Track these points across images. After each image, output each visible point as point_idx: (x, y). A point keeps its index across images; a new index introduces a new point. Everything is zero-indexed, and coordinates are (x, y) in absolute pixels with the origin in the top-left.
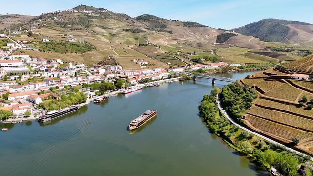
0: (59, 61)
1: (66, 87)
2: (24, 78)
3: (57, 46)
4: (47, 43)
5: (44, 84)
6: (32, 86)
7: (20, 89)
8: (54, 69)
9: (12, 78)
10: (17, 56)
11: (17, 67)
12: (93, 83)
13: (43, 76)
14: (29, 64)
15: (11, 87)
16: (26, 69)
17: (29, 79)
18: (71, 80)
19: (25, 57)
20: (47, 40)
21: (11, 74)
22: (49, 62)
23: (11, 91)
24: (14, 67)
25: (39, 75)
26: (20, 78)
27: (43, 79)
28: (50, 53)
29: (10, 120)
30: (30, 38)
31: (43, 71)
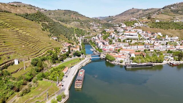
0: (160, 34)
1: (155, 51)
2: (133, 42)
3: (164, 24)
4: (157, 23)
5: (143, 47)
6: (136, 47)
7: (129, 48)
8: (154, 38)
9: (127, 41)
10: (136, 30)
11: (133, 35)
12: (178, 51)
13: (144, 42)
14: (140, 35)
15: (125, 46)
16: (137, 37)
17: (136, 43)
18: (161, 46)
19: (140, 31)
20: (158, 21)
21: (128, 39)
22: (152, 34)
23: (124, 48)
24: (131, 35)
25: (142, 41)
26: (131, 42)
27: (143, 44)
28: (156, 29)
29: (113, 62)
30: (148, 20)
31: (146, 39)
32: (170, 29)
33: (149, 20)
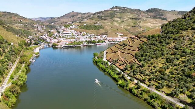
0: (85, 33)
1: (80, 41)
2: (68, 37)
3: (88, 27)
4: (85, 26)
5: (74, 40)
6: (70, 40)
7: (66, 40)
8: (81, 35)
9: (65, 37)
10: (70, 30)
11: (68, 34)
14: (73, 33)
15: (64, 40)
16: (71, 35)
17: (70, 38)
18: (83, 39)
19: (73, 31)
20: (86, 25)
21: (65, 36)
22: (80, 33)
23: (63, 40)
26: (67, 37)
27: (74, 38)
28: (84, 30)
29: (57, 47)
31: (76, 36)
32: (92, 30)
33: (80, 24)
